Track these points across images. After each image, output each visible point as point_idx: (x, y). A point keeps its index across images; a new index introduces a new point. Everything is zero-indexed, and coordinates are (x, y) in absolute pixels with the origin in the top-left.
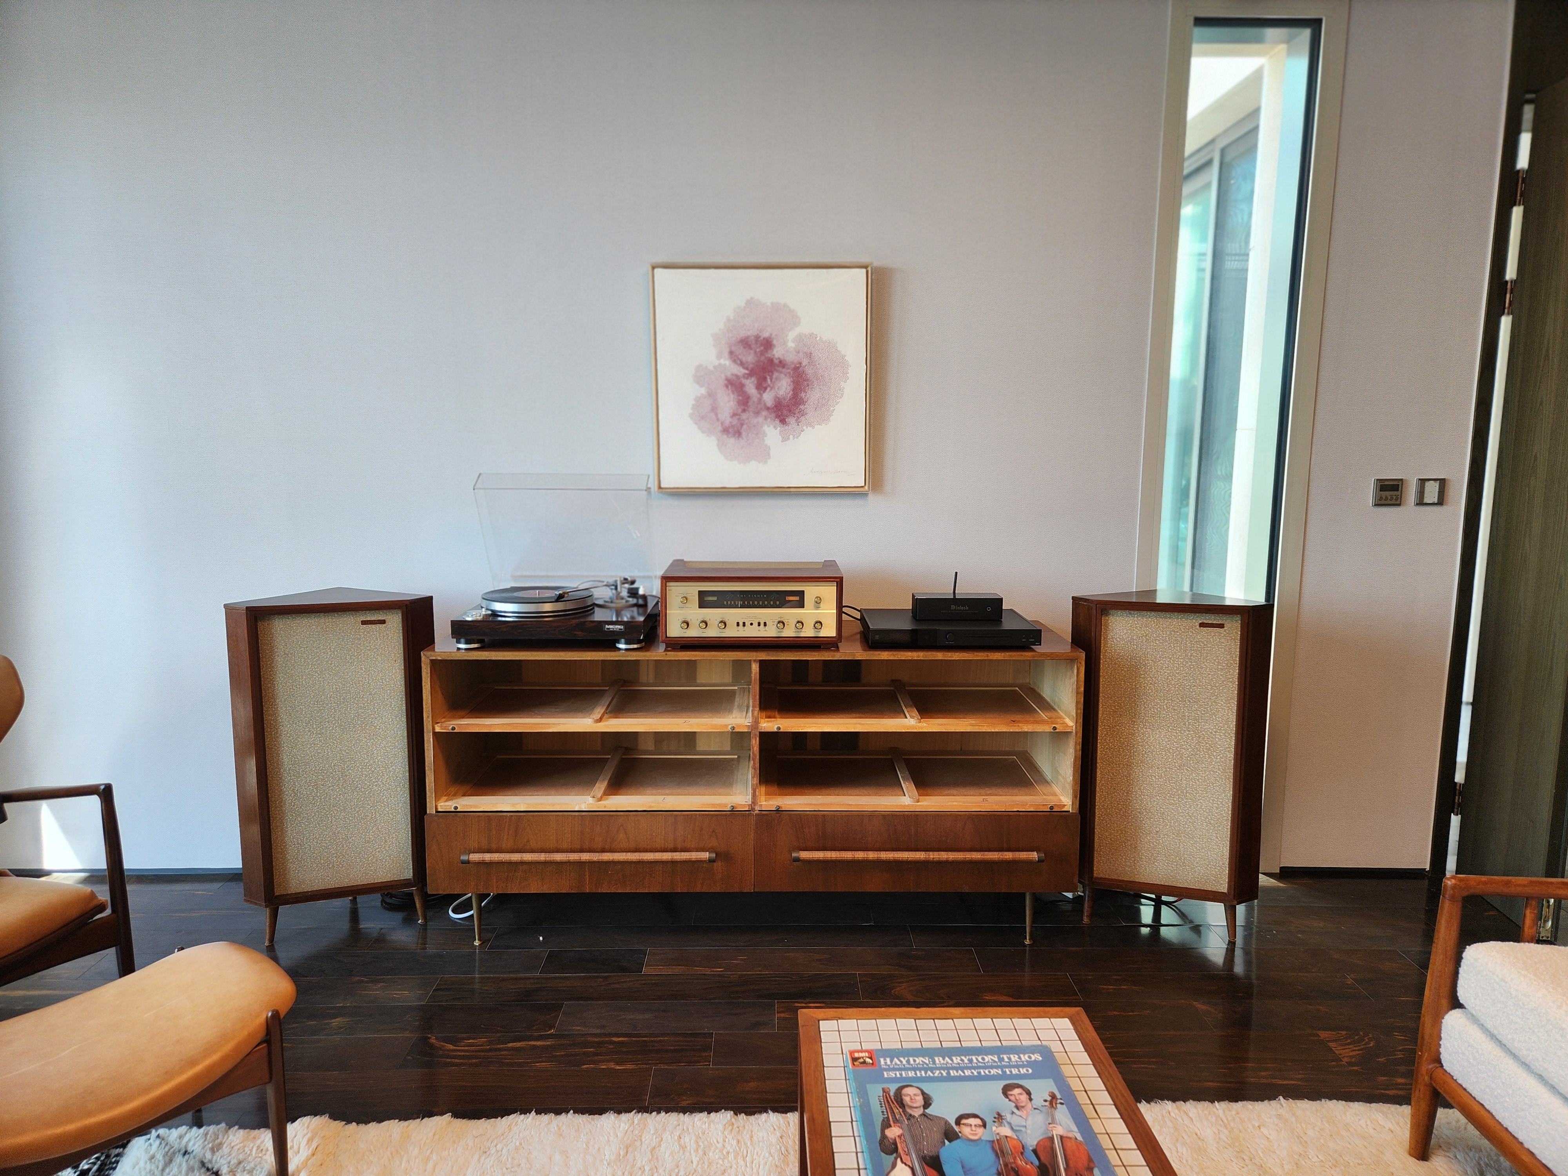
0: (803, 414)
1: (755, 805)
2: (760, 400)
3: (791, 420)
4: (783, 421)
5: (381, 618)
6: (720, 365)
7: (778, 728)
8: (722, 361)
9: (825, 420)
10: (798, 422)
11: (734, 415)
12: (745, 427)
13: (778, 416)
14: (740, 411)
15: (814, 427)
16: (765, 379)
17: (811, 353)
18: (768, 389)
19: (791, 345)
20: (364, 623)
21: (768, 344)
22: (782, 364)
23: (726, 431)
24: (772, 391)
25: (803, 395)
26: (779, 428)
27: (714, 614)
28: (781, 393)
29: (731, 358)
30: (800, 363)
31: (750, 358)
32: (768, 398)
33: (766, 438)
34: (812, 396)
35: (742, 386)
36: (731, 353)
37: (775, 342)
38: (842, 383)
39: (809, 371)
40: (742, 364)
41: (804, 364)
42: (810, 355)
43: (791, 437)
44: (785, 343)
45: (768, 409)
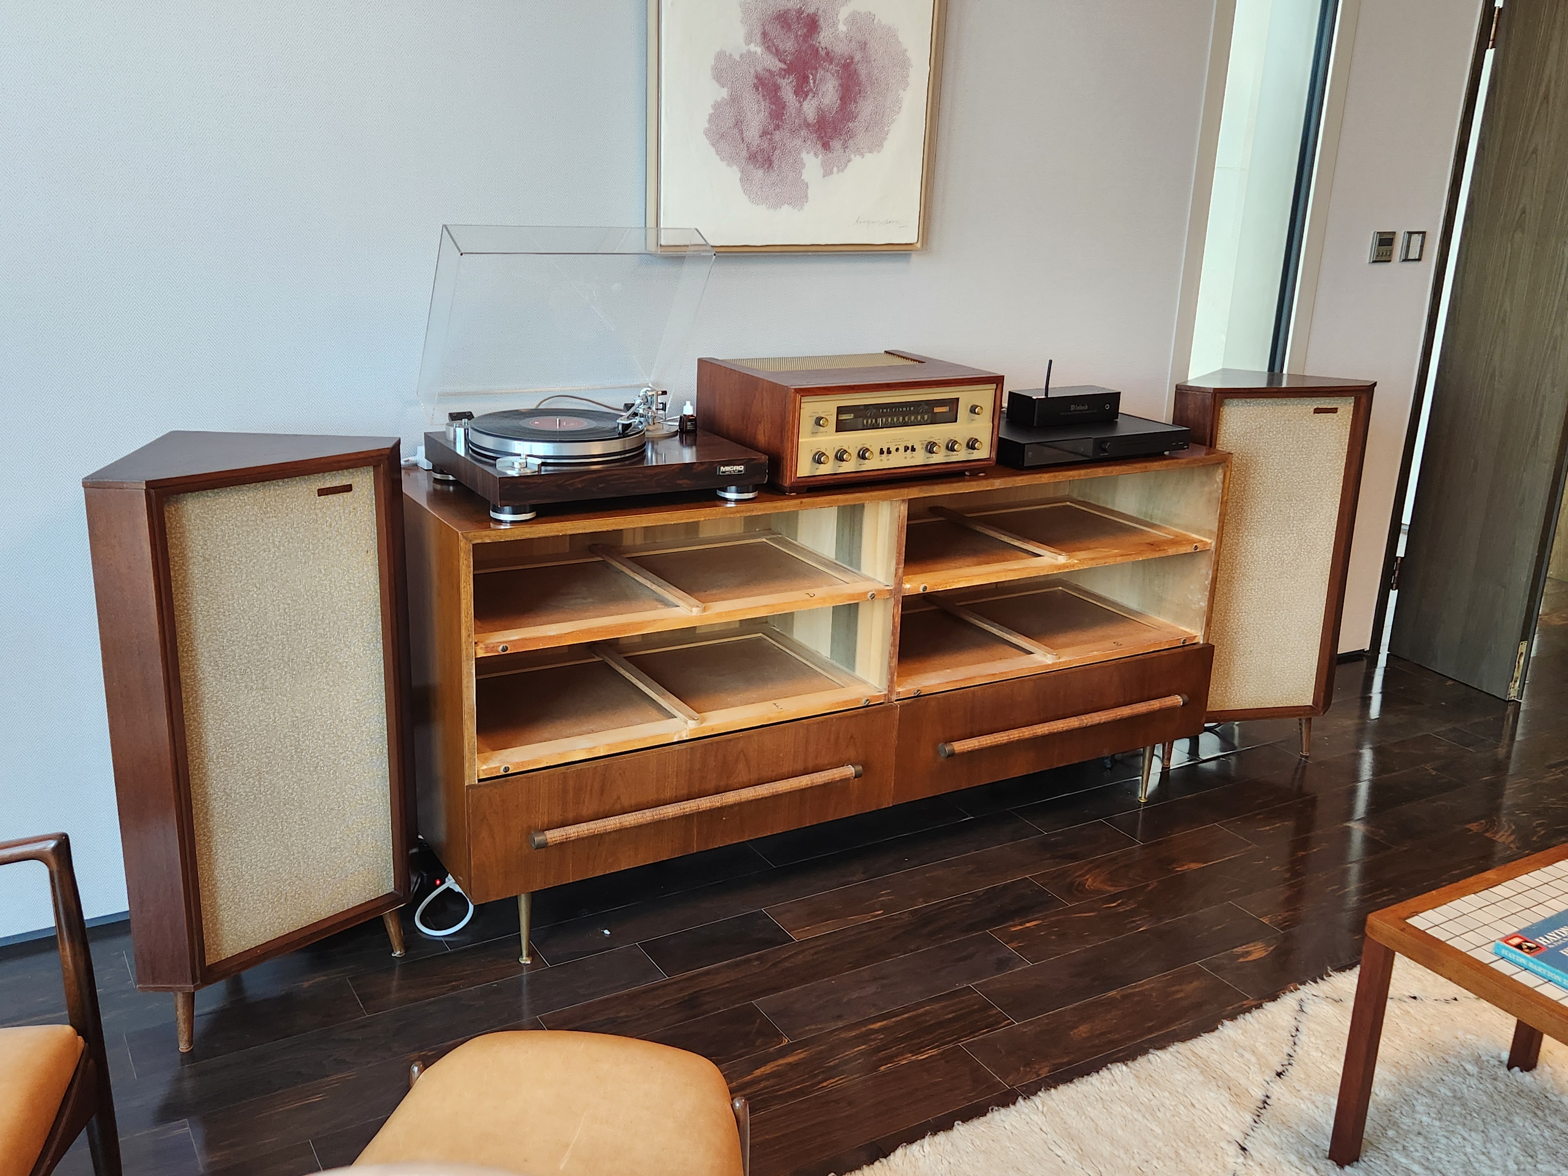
0: (851, 135)
1: (891, 695)
2: (800, 110)
3: (836, 144)
4: (826, 146)
5: (345, 482)
6: (749, 52)
7: (925, 588)
8: (753, 48)
9: (877, 145)
10: (845, 147)
11: (764, 133)
12: (777, 152)
13: (820, 138)
14: (771, 128)
15: (863, 156)
16: (806, 79)
17: (865, 43)
18: (811, 95)
19: (842, 28)
20: (322, 492)
21: (812, 24)
22: (829, 57)
23: (752, 157)
24: (816, 99)
25: (853, 106)
26: (820, 156)
27: (853, 440)
28: (826, 101)
29: (764, 44)
30: (852, 58)
31: (789, 45)
32: (810, 109)
33: (803, 171)
34: (865, 108)
35: (777, 88)
36: (765, 34)
37: (821, 22)
38: (901, 92)
39: (863, 71)
40: (778, 53)
41: (856, 60)
42: (863, 46)
43: (835, 169)
44: (834, 24)
45: (808, 125)
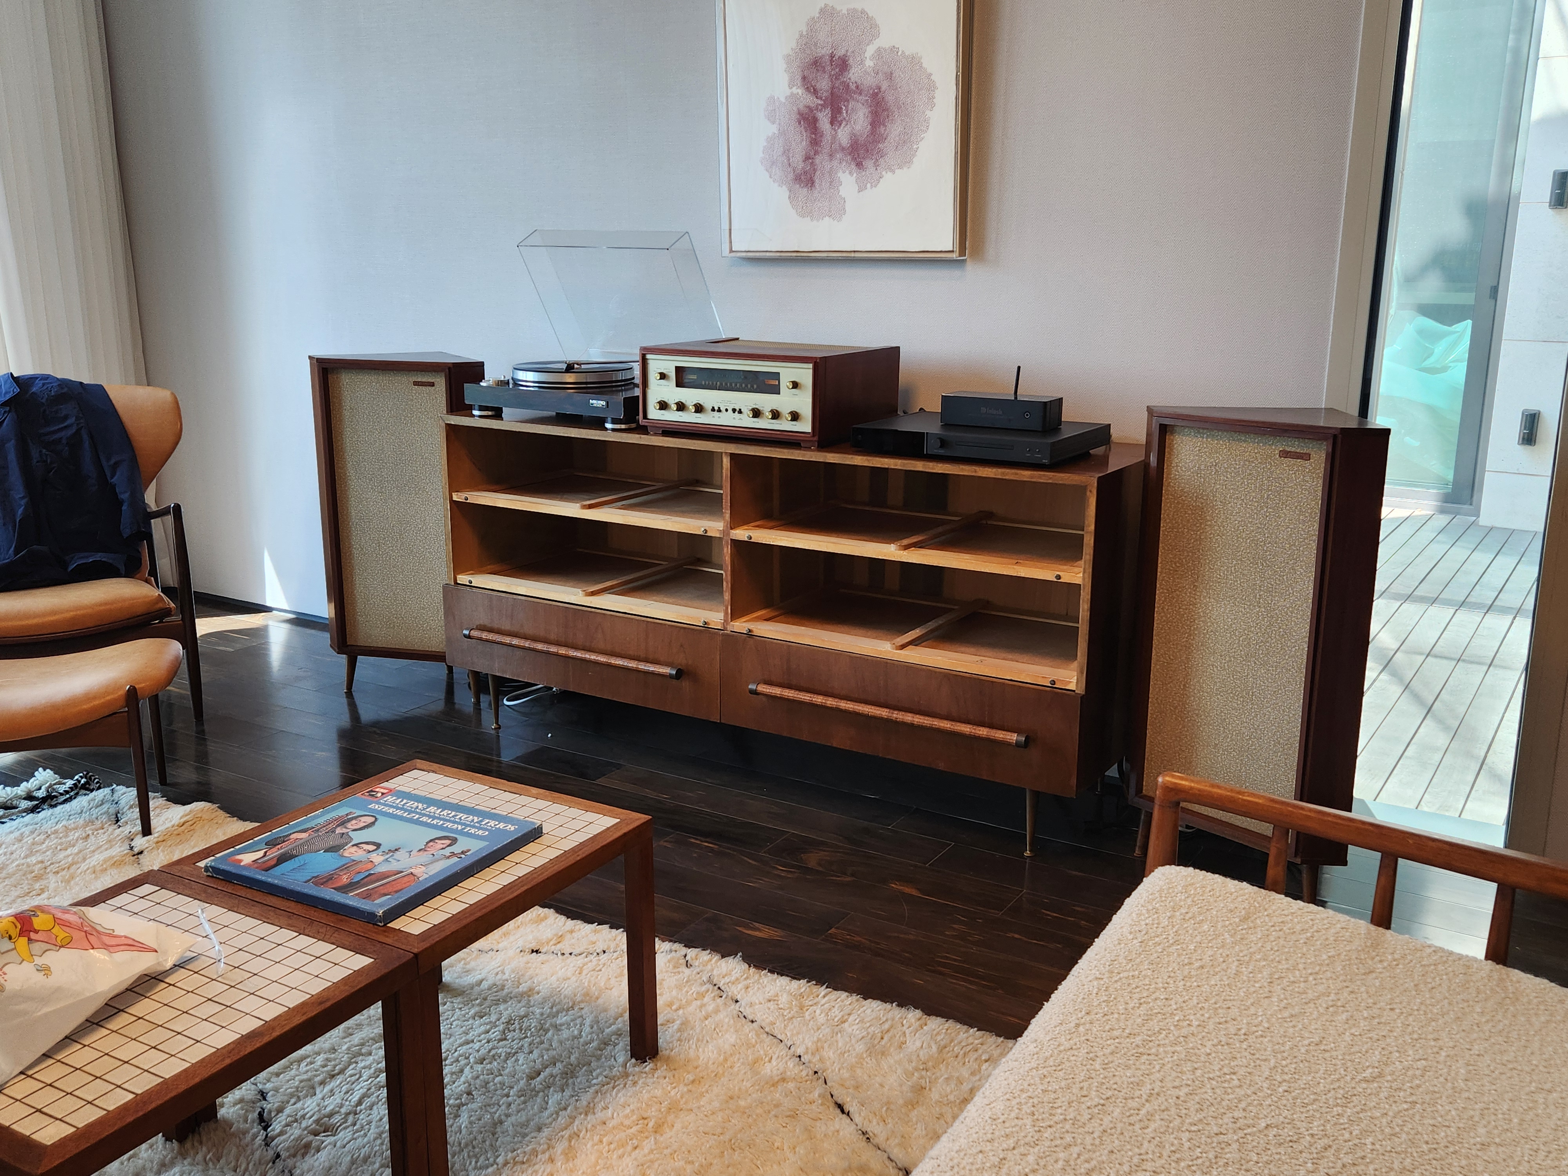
0: (881, 154)
1: (727, 624)
2: (834, 137)
3: (869, 163)
4: (859, 165)
5: (430, 380)
6: (792, 93)
8: (795, 90)
9: (907, 162)
10: (876, 166)
11: (807, 158)
12: (818, 173)
13: (854, 159)
14: (812, 153)
15: (893, 172)
16: (839, 110)
17: (891, 74)
18: (844, 123)
19: (869, 63)
20: (416, 383)
21: (843, 64)
22: (859, 89)
23: (798, 179)
24: (848, 126)
25: (882, 129)
26: (855, 175)
28: (858, 127)
29: (803, 85)
30: (879, 88)
31: (824, 84)
32: (843, 135)
33: (841, 188)
34: (894, 130)
35: (815, 120)
36: (804, 78)
37: (851, 61)
38: (928, 112)
39: (890, 98)
40: (815, 92)
41: (883, 89)
42: (890, 76)
43: (869, 185)
44: (862, 62)
45: (843, 149)
